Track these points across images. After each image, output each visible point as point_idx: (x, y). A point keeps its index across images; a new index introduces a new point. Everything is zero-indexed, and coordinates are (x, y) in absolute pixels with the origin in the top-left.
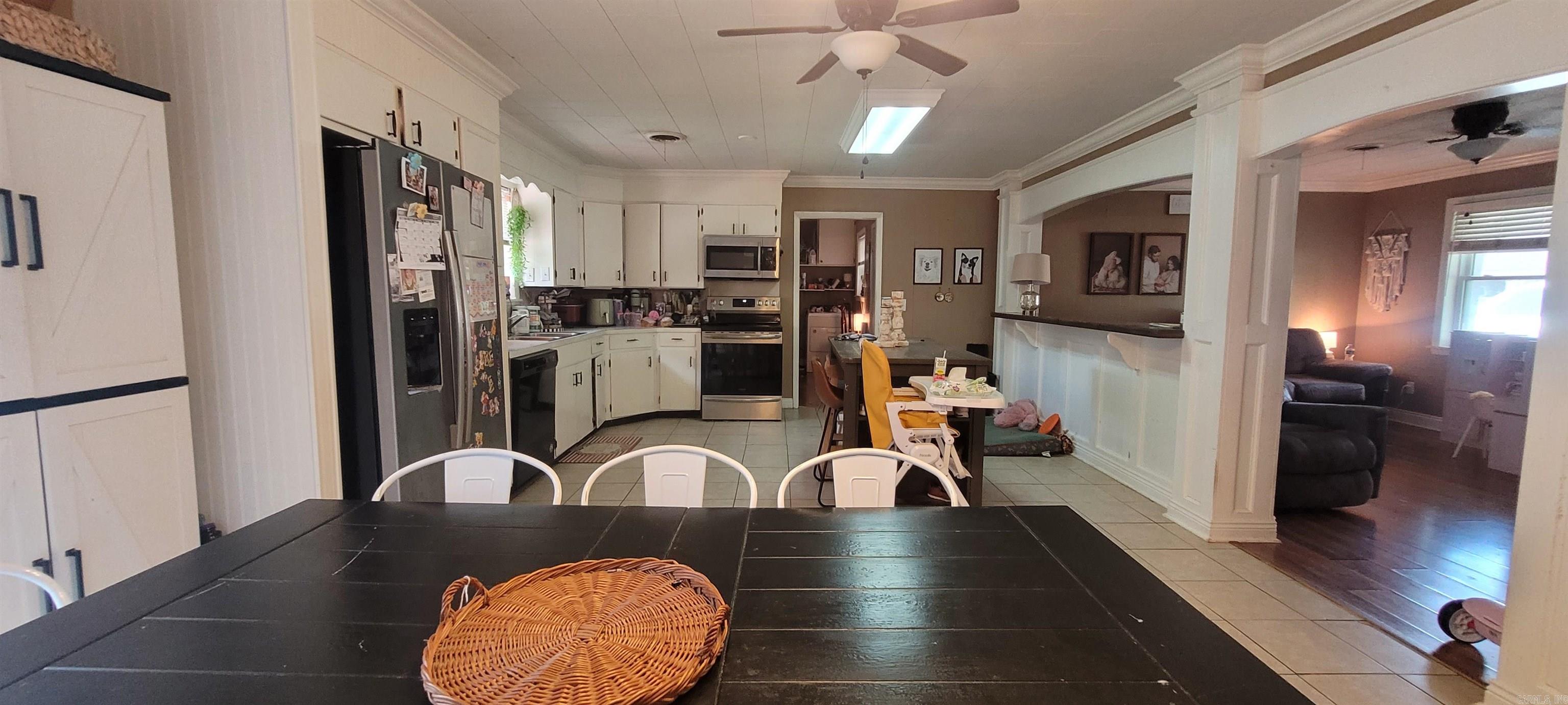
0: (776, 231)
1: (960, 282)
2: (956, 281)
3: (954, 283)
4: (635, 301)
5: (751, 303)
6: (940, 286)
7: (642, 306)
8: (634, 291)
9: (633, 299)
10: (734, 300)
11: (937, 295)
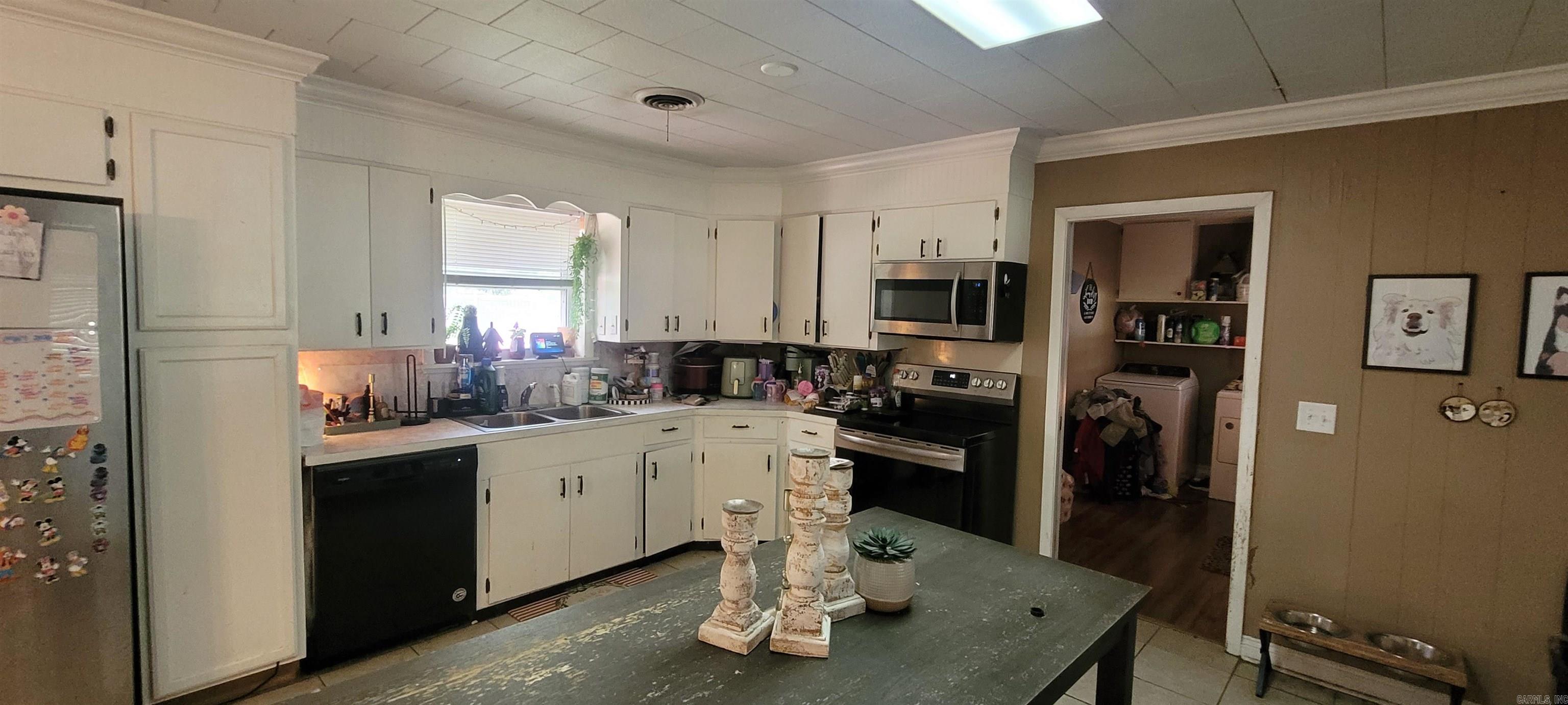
0: (995, 248)
1: (1544, 372)
2: (1530, 367)
3: (1521, 374)
4: (791, 365)
5: (963, 379)
6: (1459, 379)
7: (800, 372)
8: (790, 349)
9: (788, 360)
10: (935, 371)
11: (1453, 402)
